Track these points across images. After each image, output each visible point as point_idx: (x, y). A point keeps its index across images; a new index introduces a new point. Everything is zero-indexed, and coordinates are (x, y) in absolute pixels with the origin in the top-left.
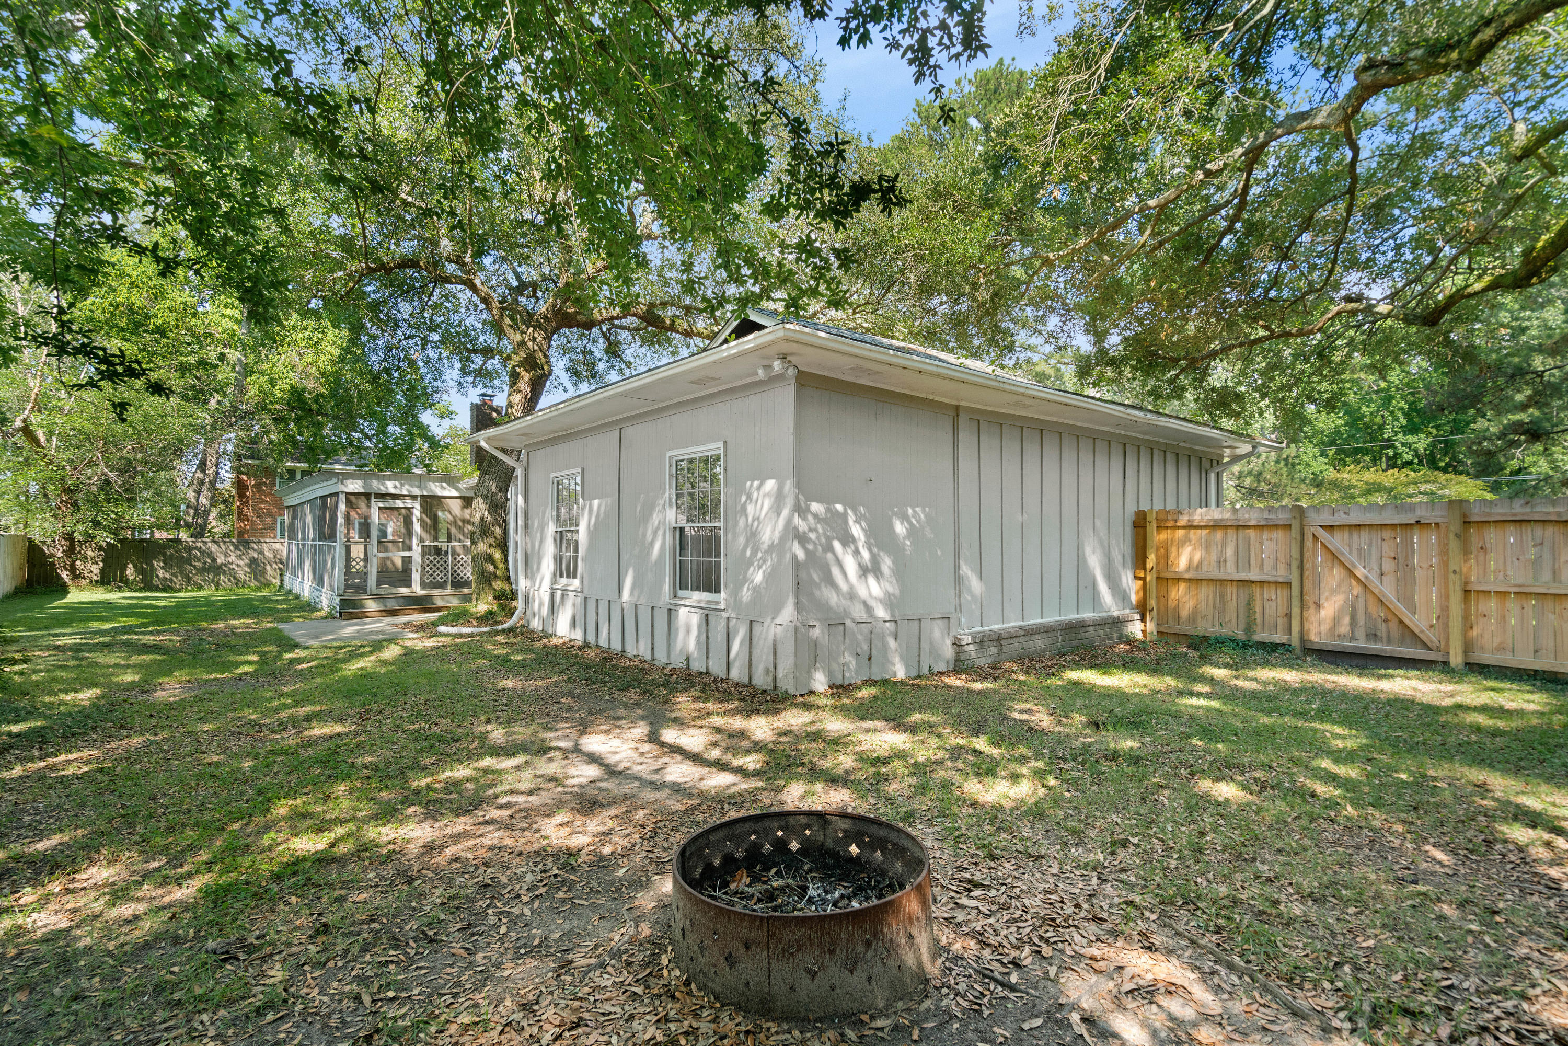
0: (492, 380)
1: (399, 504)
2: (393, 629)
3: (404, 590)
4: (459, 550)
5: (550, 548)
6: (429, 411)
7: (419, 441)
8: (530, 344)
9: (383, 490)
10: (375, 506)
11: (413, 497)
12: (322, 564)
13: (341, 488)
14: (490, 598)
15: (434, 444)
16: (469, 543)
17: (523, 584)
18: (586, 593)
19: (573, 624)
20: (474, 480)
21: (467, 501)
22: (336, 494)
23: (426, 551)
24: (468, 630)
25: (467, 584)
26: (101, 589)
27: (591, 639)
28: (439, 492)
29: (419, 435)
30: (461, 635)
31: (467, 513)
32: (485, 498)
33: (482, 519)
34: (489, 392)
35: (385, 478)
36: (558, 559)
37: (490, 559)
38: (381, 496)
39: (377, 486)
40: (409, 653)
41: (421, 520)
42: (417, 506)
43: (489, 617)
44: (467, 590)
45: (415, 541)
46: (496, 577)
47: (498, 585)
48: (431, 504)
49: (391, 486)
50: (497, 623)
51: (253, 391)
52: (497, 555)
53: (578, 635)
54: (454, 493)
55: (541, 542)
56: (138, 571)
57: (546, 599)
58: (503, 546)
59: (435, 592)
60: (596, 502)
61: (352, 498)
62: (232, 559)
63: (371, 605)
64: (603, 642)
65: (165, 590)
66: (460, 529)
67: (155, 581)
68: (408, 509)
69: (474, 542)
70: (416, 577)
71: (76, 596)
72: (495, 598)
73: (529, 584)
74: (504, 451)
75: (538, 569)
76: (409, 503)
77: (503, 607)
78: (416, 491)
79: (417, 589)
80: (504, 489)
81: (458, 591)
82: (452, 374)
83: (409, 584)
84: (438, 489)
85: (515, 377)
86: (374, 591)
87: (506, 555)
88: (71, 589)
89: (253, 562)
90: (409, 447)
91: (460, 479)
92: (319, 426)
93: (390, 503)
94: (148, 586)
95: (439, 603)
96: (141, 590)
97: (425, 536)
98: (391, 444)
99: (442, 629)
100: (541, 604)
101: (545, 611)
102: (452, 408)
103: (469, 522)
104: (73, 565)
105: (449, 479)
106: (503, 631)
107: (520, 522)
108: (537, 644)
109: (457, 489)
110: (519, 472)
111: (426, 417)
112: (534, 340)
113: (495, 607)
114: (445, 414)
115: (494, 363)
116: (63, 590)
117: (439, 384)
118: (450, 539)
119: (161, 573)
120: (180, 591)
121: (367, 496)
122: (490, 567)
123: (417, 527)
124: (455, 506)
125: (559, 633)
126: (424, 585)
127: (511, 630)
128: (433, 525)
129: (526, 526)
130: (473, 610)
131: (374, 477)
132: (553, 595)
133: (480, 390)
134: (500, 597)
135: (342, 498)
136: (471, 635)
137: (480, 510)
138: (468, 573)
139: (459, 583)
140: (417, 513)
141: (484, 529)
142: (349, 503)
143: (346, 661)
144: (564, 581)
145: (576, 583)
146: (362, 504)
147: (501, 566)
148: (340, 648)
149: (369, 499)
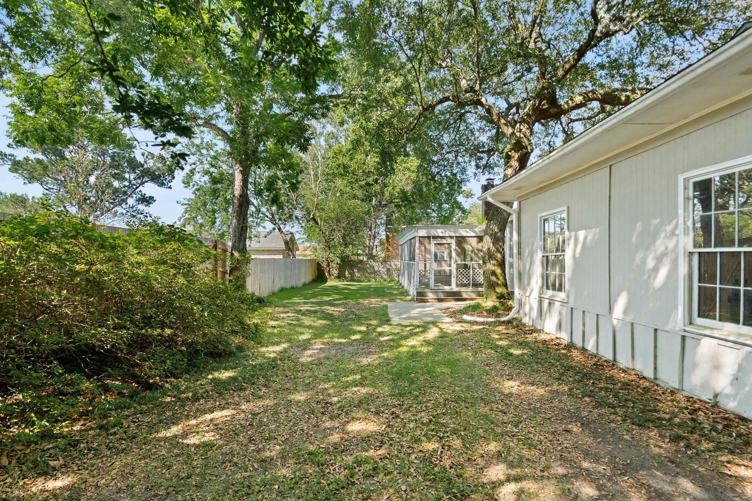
0: (493, 169)
1: (444, 241)
2: (438, 313)
3: (447, 288)
4: (476, 266)
5: (538, 270)
6: (461, 195)
7: (457, 210)
8: (518, 134)
9: (436, 234)
10: (433, 242)
11: (451, 237)
12: (411, 273)
13: (417, 234)
14: (494, 297)
15: (464, 211)
16: (481, 262)
17: (517, 292)
18: (571, 304)
19: (559, 326)
20: (484, 226)
21: (480, 239)
22: (415, 237)
23: (458, 267)
24: (481, 319)
25: (481, 285)
26: (337, 280)
27: (578, 342)
28: (464, 234)
29: (457, 207)
30: (477, 323)
31: (480, 246)
32: (491, 236)
33: (489, 249)
34: (492, 177)
35: (437, 228)
36: (545, 278)
37: (494, 273)
38: (434, 237)
39: (433, 232)
40: (443, 335)
41: (455, 250)
42: (453, 242)
43: (493, 311)
44: (480, 289)
45: (453, 262)
46: (498, 285)
47: (499, 290)
48: (461, 240)
49: (440, 232)
50: (498, 315)
51: (387, 194)
52: (499, 271)
53: (565, 337)
54: (473, 234)
55: (531, 264)
56: (350, 273)
57: (535, 305)
58: (502, 265)
59: (463, 289)
60: (582, 234)
61: (421, 239)
62: (380, 268)
63: (430, 296)
64: (590, 346)
65: (358, 281)
66: (477, 255)
67: (355, 278)
68: (448, 244)
69: (484, 263)
70: (454, 281)
71: (330, 283)
72: (498, 298)
73: (522, 293)
74: (504, 203)
75: (529, 283)
76: (449, 241)
77: (502, 304)
78: (452, 234)
79: (454, 287)
80: (502, 230)
81: (475, 289)
82: (471, 169)
83: (450, 285)
84: (463, 233)
85: (508, 158)
86: (433, 288)
87: (504, 271)
88: (329, 280)
89: (388, 270)
90: (452, 214)
91: (476, 226)
92: (413, 208)
93: (439, 241)
94: (352, 280)
95: (465, 296)
96: (350, 281)
97: (458, 259)
98: (444, 213)
99: (465, 317)
100: (531, 308)
101: (535, 313)
102: (472, 192)
103: (481, 251)
104: (329, 271)
105: (470, 226)
106: (504, 322)
107: (515, 251)
108: (530, 338)
109: (474, 232)
110: (514, 217)
111: (460, 198)
112: (521, 130)
113: (498, 304)
114: (469, 195)
115: (495, 158)
116: (325, 280)
117: (464, 176)
118: (472, 260)
119: (357, 274)
120: (363, 282)
121: (429, 238)
122: (494, 278)
123: (454, 254)
124: (474, 242)
125: (546, 330)
126: (458, 285)
127: (509, 322)
128: (463, 253)
129: (519, 253)
130: (484, 305)
131: (432, 228)
132: (541, 302)
133: (487, 176)
134: (501, 297)
135: (417, 239)
136: (482, 323)
137: (488, 243)
138: (481, 279)
139: (476, 285)
140: (454, 246)
141: (491, 256)
142: (420, 242)
143: (406, 338)
144: (550, 293)
145: (562, 295)
146: (426, 242)
147: (501, 278)
148: (406, 326)
149: (430, 240)
